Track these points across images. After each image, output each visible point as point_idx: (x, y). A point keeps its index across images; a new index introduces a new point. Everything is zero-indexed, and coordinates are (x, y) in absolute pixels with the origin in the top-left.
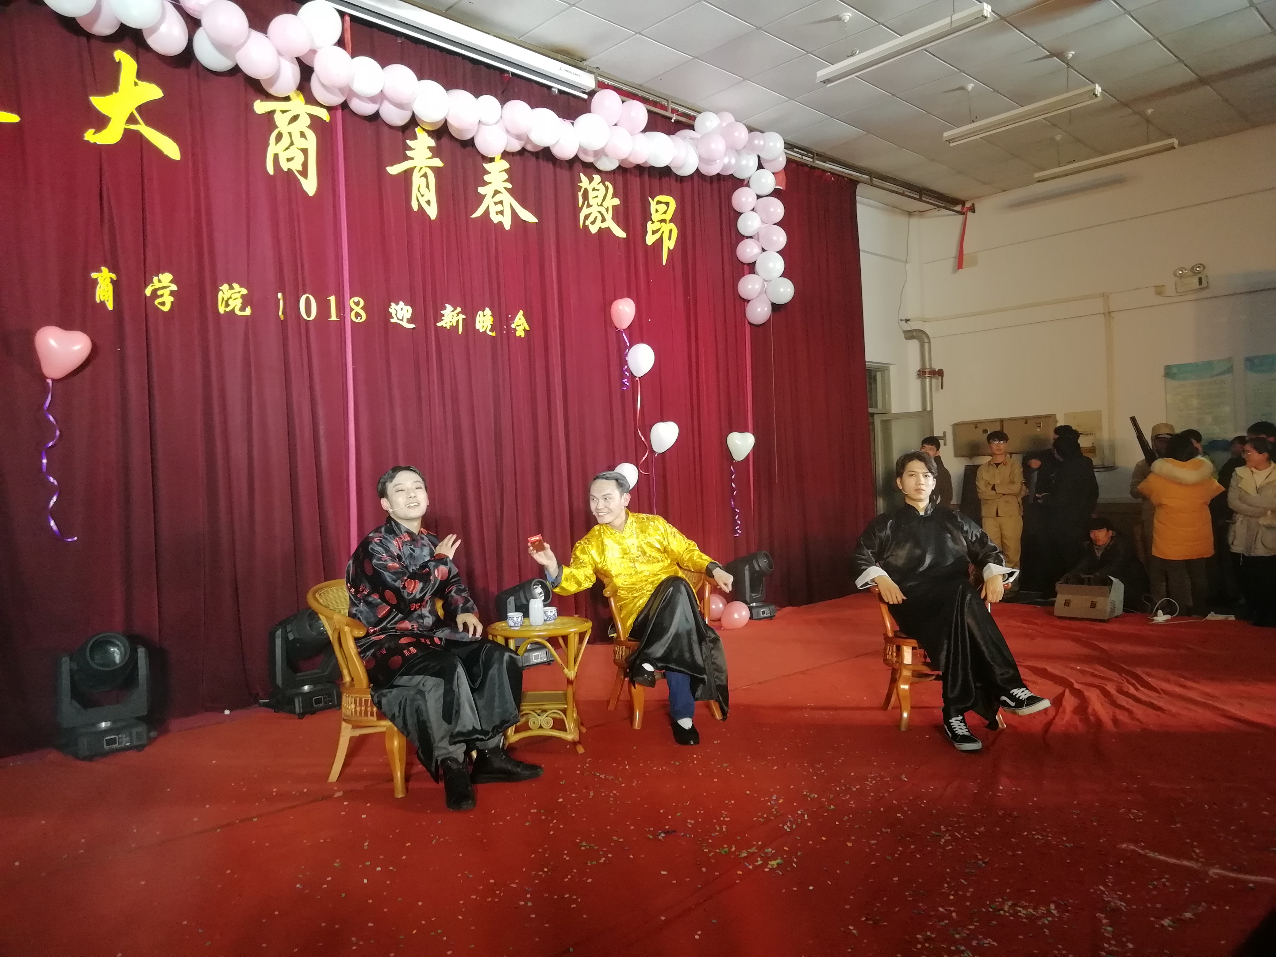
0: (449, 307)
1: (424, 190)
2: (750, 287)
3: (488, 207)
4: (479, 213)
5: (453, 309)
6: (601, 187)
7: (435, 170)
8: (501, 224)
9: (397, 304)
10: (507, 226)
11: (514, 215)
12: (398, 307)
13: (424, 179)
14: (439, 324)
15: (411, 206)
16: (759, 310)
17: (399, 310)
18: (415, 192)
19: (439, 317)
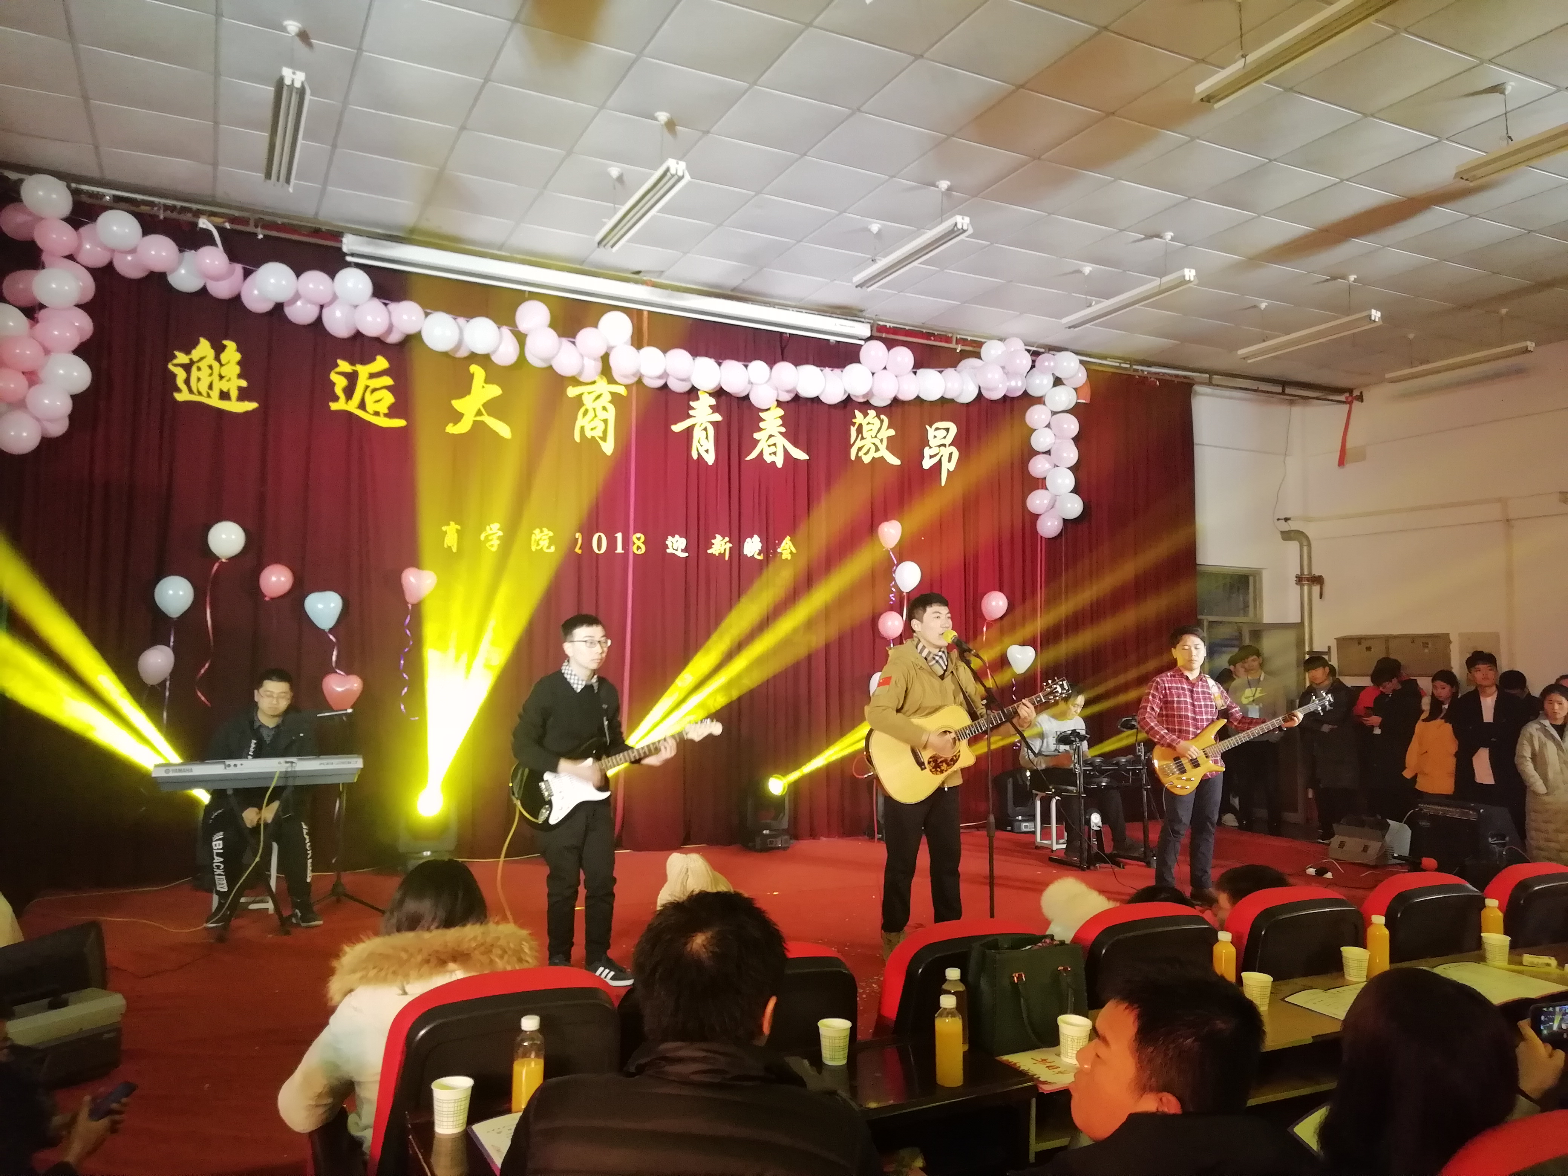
0: (718, 537)
1: (703, 441)
2: (1038, 502)
3: (762, 451)
4: (753, 455)
5: (722, 538)
6: (877, 422)
7: (715, 424)
8: (773, 463)
9: (673, 537)
10: (779, 464)
11: (786, 453)
12: (674, 540)
13: (704, 432)
14: (709, 551)
15: (691, 456)
16: (1049, 524)
17: (675, 542)
18: (695, 444)
19: (710, 545)
